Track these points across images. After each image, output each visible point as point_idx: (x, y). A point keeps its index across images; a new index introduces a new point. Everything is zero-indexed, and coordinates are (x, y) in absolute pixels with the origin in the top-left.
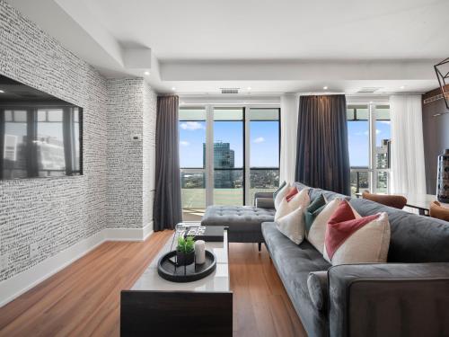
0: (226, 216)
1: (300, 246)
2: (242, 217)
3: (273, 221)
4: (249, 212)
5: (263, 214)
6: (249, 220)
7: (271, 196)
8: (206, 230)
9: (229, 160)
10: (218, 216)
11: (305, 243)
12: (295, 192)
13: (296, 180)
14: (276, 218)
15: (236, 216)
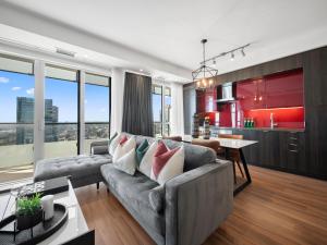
0: (64, 167)
1: (135, 175)
2: (82, 164)
3: (111, 162)
4: (87, 159)
5: (100, 159)
6: (89, 165)
7: (106, 144)
8: (45, 185)
9: (52, 115)
10: (56, 169)
11: (138, 173)
12: (126, 140)
13: (123, 131)
14: (114, 160)
15: (75, 165)
